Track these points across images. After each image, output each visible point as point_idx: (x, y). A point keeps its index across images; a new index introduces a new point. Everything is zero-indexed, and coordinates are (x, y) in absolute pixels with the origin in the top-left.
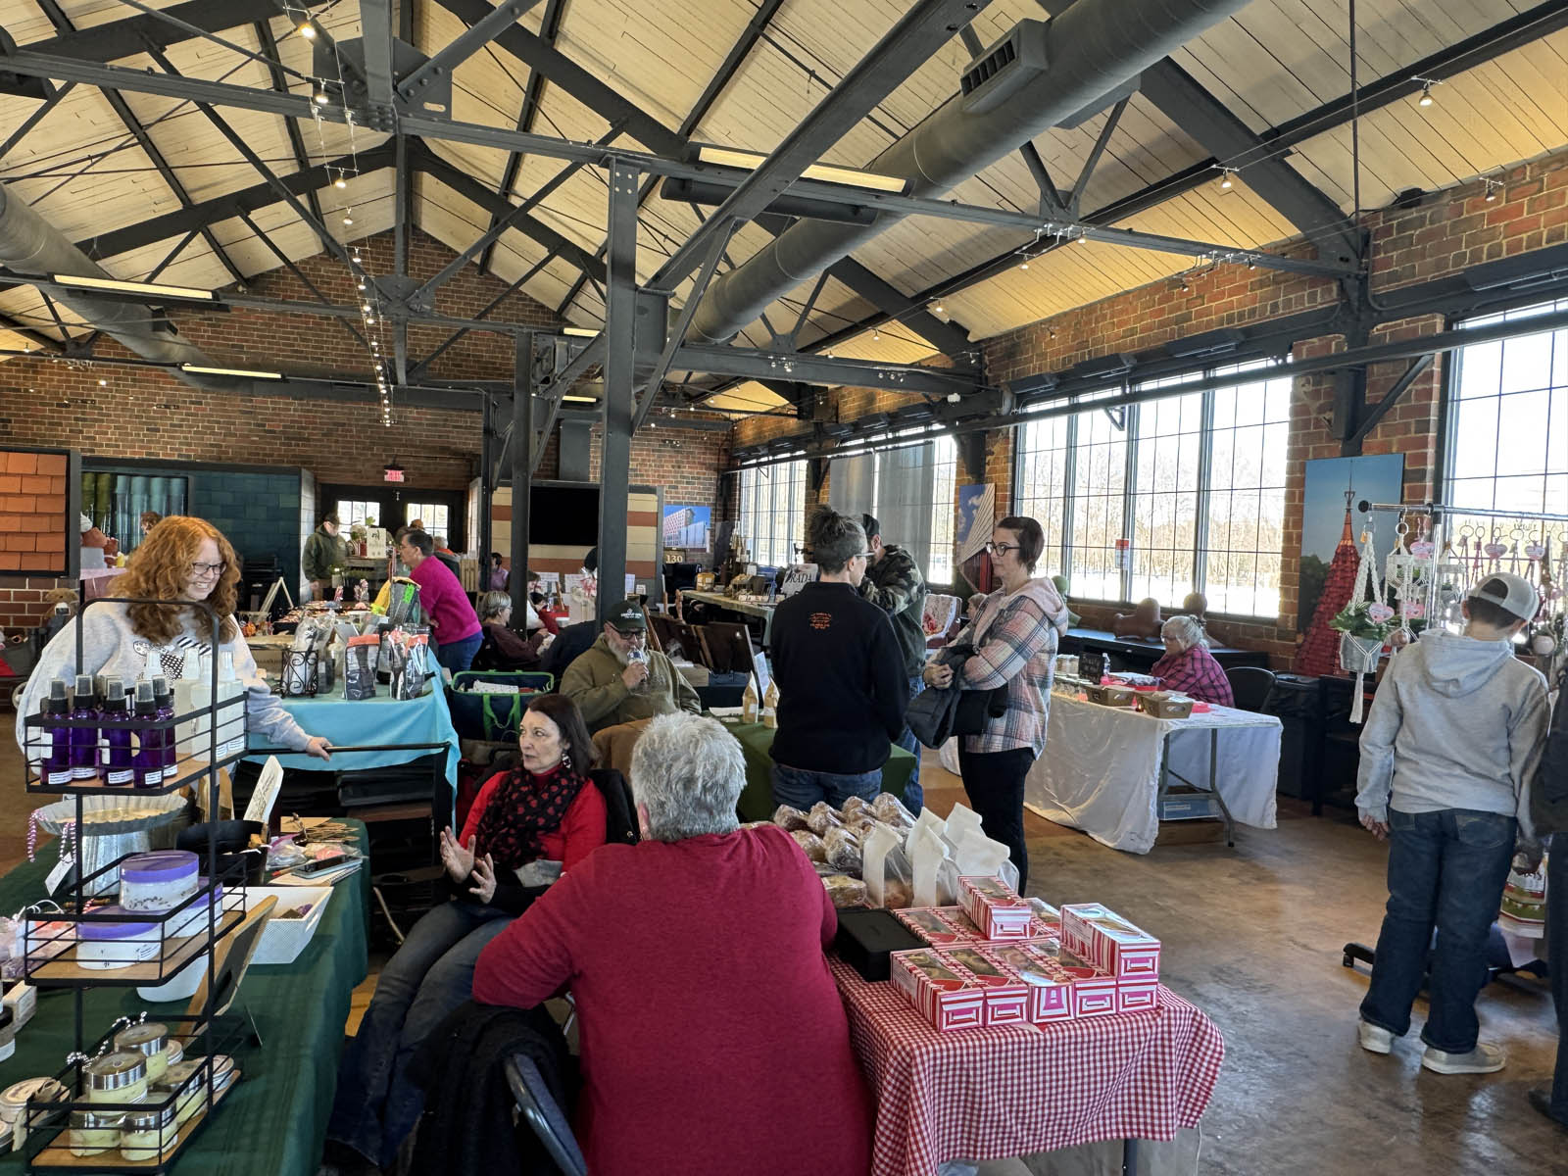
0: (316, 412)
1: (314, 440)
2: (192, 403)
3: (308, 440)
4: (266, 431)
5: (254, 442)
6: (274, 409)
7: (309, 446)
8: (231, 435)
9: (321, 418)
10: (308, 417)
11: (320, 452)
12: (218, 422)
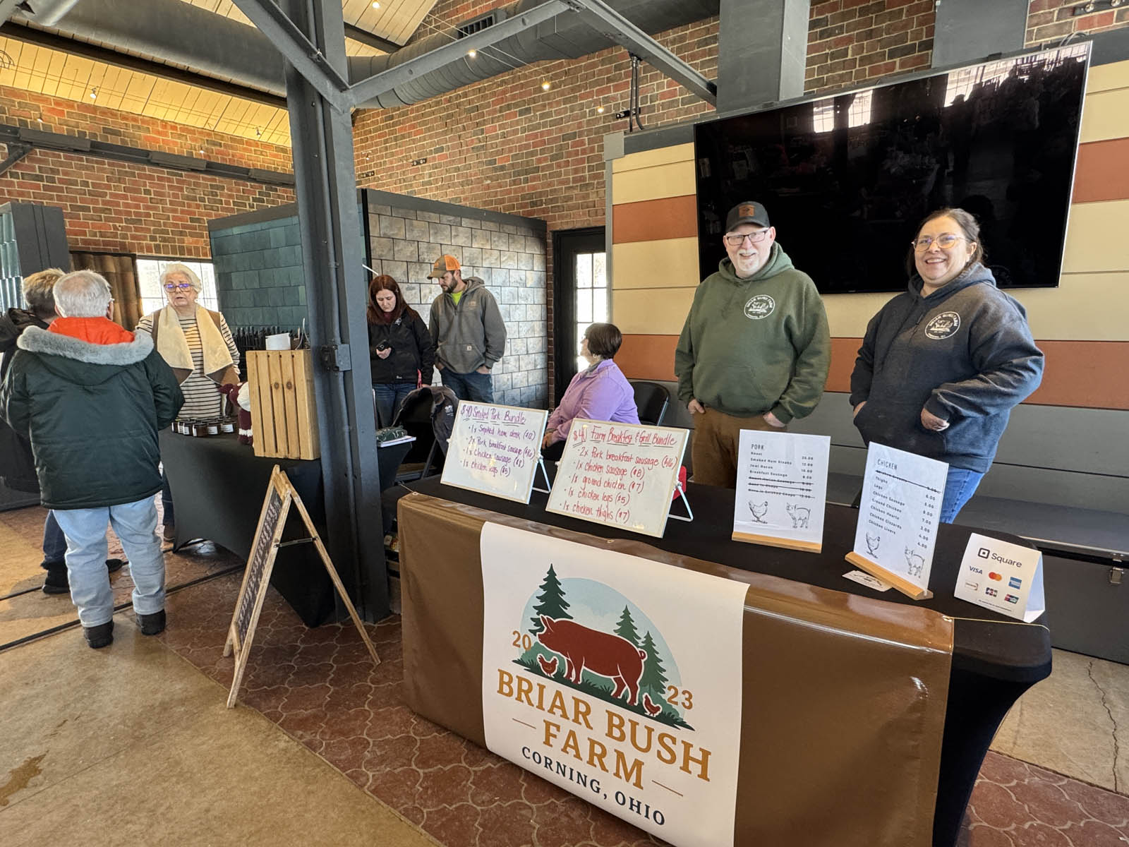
0: (545, 125)
1: (543, 169)
2: (437, 151)
3: (537, 170)
4: (495, 169)
5: (488, 187)
6: (504, 135)
7: (538, 178)
8: (469, 183)
9: (549, 133)
10: (536, 136)
11: (550, 185)
12: (458, 169)
